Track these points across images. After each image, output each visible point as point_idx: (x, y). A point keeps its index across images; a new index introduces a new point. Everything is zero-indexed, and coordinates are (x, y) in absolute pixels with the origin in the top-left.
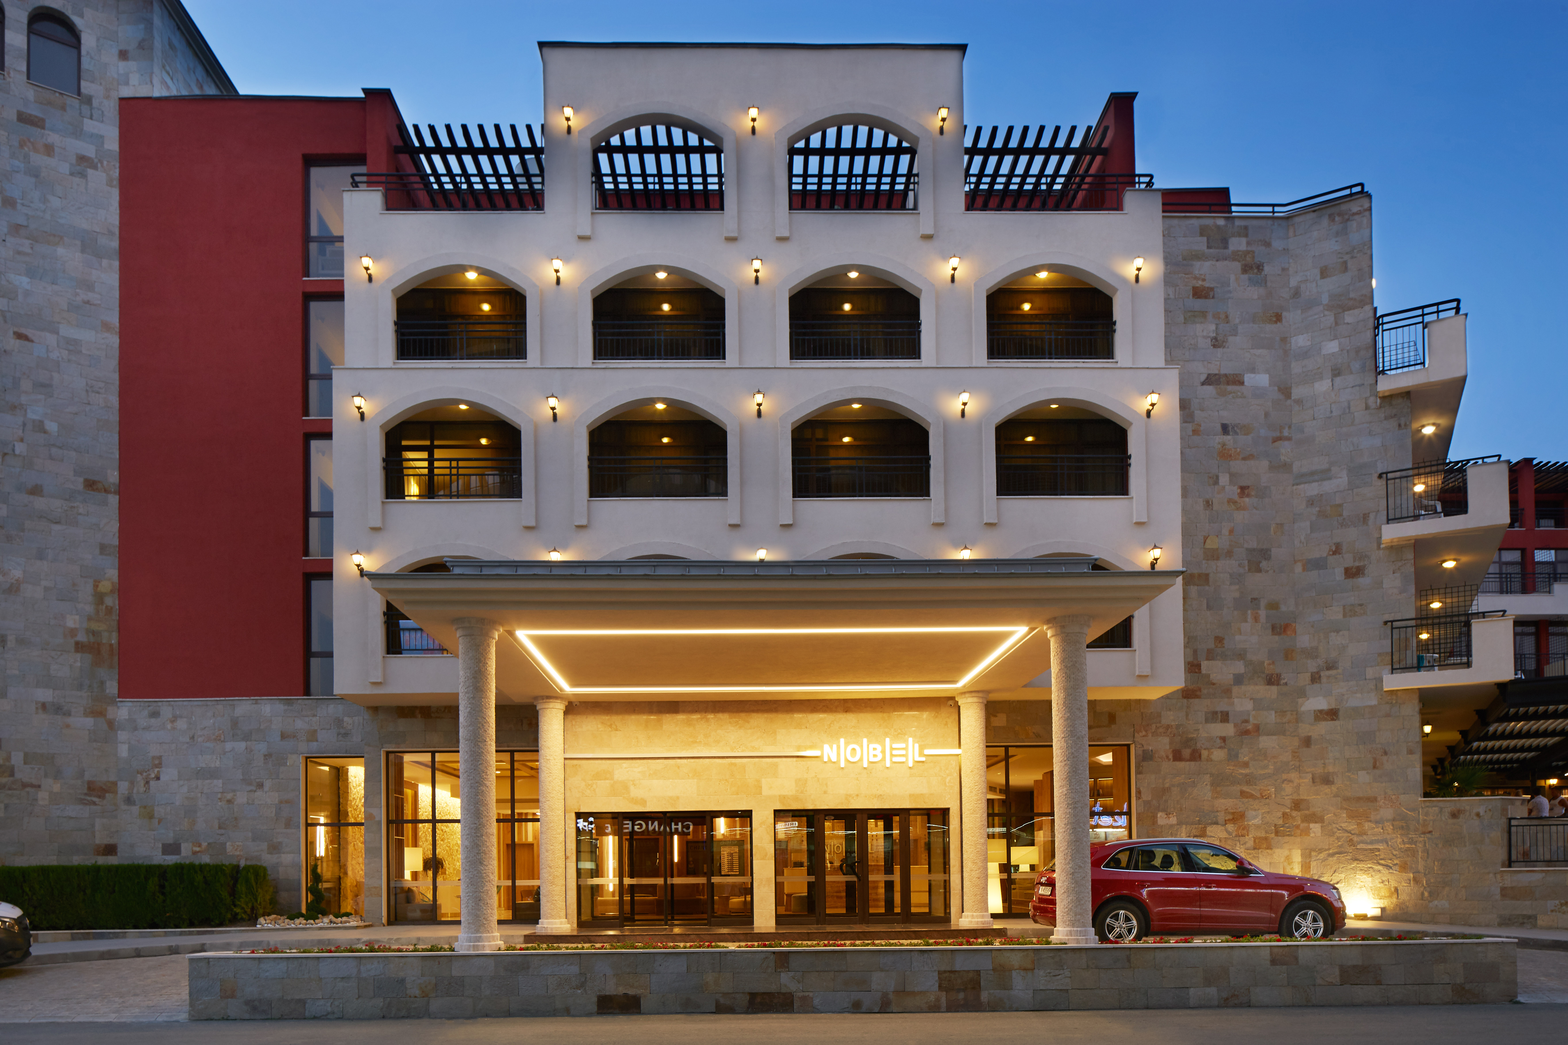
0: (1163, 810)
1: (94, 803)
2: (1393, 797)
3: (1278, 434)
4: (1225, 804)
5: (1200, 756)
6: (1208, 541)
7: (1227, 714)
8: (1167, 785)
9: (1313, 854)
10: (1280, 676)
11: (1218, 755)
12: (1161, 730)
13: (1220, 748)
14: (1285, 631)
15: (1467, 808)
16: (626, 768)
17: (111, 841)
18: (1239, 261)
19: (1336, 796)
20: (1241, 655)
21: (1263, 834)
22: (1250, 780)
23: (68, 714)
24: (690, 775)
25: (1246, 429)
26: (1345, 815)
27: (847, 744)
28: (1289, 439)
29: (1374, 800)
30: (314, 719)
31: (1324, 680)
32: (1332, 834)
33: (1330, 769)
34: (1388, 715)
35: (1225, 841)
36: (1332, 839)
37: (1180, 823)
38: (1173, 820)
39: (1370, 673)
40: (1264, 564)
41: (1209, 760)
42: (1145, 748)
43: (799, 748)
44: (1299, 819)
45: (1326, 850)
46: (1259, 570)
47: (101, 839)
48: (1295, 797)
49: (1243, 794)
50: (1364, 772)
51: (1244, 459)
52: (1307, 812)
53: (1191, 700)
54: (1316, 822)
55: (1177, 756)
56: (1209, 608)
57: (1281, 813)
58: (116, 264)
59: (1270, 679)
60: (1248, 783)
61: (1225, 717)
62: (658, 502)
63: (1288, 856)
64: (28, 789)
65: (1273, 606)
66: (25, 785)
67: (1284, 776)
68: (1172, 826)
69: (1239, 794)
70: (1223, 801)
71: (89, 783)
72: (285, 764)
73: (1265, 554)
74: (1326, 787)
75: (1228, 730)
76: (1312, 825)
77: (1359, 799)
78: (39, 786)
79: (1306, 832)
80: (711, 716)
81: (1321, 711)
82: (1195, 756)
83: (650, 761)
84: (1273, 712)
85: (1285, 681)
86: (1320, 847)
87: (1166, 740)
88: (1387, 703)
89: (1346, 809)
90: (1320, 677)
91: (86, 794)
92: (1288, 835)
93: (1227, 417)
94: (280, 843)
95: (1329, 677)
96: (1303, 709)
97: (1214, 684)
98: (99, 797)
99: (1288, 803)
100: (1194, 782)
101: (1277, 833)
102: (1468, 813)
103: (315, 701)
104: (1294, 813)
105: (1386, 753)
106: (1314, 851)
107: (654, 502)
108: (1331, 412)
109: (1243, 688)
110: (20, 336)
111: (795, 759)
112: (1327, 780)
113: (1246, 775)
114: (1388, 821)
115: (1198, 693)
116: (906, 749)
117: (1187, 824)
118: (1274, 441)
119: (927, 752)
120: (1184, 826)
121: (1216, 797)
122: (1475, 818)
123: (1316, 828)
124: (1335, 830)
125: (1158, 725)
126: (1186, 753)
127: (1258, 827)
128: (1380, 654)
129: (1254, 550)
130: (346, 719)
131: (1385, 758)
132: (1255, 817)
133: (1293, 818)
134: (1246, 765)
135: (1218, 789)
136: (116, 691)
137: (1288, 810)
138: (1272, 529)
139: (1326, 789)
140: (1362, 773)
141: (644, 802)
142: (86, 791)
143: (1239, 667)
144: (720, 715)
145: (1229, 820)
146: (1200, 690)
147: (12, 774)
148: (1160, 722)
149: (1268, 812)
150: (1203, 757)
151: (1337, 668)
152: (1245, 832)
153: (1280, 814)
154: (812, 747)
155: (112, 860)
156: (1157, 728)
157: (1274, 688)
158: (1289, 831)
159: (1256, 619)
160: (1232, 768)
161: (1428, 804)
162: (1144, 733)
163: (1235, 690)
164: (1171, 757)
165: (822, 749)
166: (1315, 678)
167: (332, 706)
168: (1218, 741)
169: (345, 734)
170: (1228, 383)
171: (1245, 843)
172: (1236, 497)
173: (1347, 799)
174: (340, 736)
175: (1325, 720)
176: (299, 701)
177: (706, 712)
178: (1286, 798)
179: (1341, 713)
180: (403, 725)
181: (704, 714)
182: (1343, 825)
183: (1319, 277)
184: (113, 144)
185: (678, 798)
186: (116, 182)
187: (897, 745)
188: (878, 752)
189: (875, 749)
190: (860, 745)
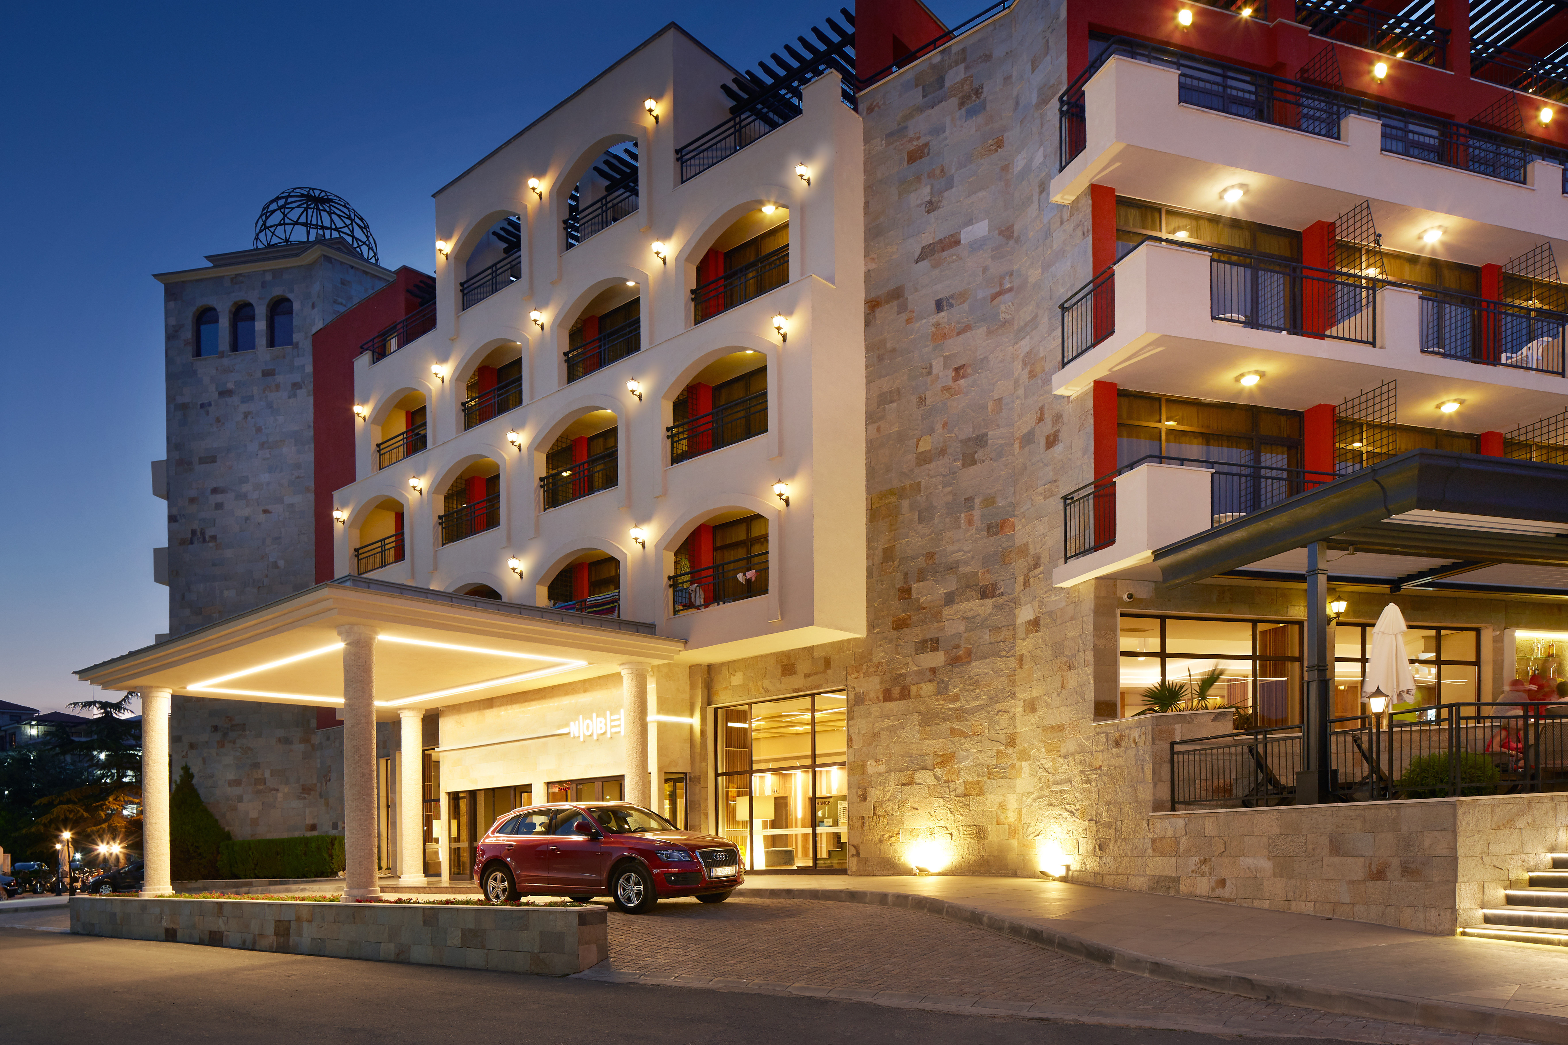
0: (873, 758)
1: (305, 798)
2: (1076, 723)
3: (998, 289)
4: (933, 745)
5: (909, 693)
6: (921, 443)
7: (937, 640)
8: (876, 730)
9: (1026, 798)
10: (996, 586)
11: (928, 688)
12: (872, 669)
13: (930, 681)
14: (1002, 529)
17: (315, 822)
18: (955, 96)
19: (1040, 726)
20: (952, 568)
21: (974, 778)
22: (961, 715)
23: (291, 743)
25: (962, 296)
26: (1044, 750)
27: (584, 720)
28: (1010, 290)
29: (1062, 728)
31: (1033, 581)
32: (1035, 773)
33: (1035, 693)
35: (934, 789)
36: (1035, 780)
37: (889, 771)
38: (882, 768)
40: (979, 455)
41: (919, 696)
42: (857, 690)
43: (555, 728)
44: (1014, 756)
45: (1032, 794)
46: (974, 462)
47: (309, 821)
48: (1011, 730)
49: (953, 732)
50: (1056, 694)
51: (959, 334)
52: (1019, 748)
53: (902, 631)
54: (1026, 760)
55: (887, 696)
56: (920, 520)
57: (995, 751)
58: (312, 446)
59: (984, 592)
60: (958, 718)
61: (934, 644)
62: (469, 540)
63: (1002, 803)
64: (273, 792)
65: (989, 501)
66: (271, 790)
67: (999, 706)
68: (881, 774)
69: (949, 732)
70: (932, 742)
71: (303, 785)
73: (980, 441)
74: (1033, 715)
75: (937, 659)
76: (1023, 764)
77: (1053, 728)
78: (278, 790)
79: (1019, 772)
81: (1030, 622)
82: (905, 694)
84: (988, 631)
85: (1002, 590)
86: (1029, 791)
87: (877, 679)
88: (1072, 602)
89: (1045, 742)
90: (1029, 579)
91: (301, 793)
92: (1002, 777)
93: (942, 290)
95: (1034, 578)
97: (924, 609)
98: (308, 794)
99: (1002, 737)
100: (902, 723)
101: (990, 775)
104: (1010, 750)
105: (1070, 668)
109: (955, 607)
110: (266, 511)
111: (557, 737)
112: (1033, 707)
113: (957, 709)
114: (1072, 754)
115: (909, 622)
116: (620, 719)
117: (896, 771)
118: (993, 299)
120: (893, 774)
121: (925, 739)
123: (1026, 766)
124: (1037, 768)
125: (869, 664)
126: (896, 691)
127: (969, 769)
129: (969, 440)
131: (1069, 674)
132: (967, 758)
133: (1008, 755)
134: (956, 698)
135: (927, 728)
136: (315, 725)
137: (1002, 747)
138: (989, 408)
139: (1033, 718)
140: (1054, 696)
142: (301, 791)
143: (952, 584)
145: (937, 764)
146: (910, 617)
147: (265, 784)
148: (871, 660)
149: (981, 751)
150: (912, 694)
151: (1040, 566)
152: (955, 776)
153: (993, 753)
154: (563, 726)
155: (315, 833)
156: (869, 667)
157: (989, 602)
158: (1003, 773)
159: (970, 523)
160: (941, 703)
161: (1098, 730)
162: (856, 675)
163: (946, 611)
164: (881, 698)
166: (1026, 581)
168: (928, 673)
170: (943, 250)
171: (955, 790)
172: (950, 383)
173: (1045, 729)
175: (1032, 632)
178: (1000, 733)
179: (1041, 622)
182: (1042, 762)
184: (309, 369)
186: (311, 393)
187: (613, 717)
188: (603, 725)
189: (601, 722)
190: (592, 721)
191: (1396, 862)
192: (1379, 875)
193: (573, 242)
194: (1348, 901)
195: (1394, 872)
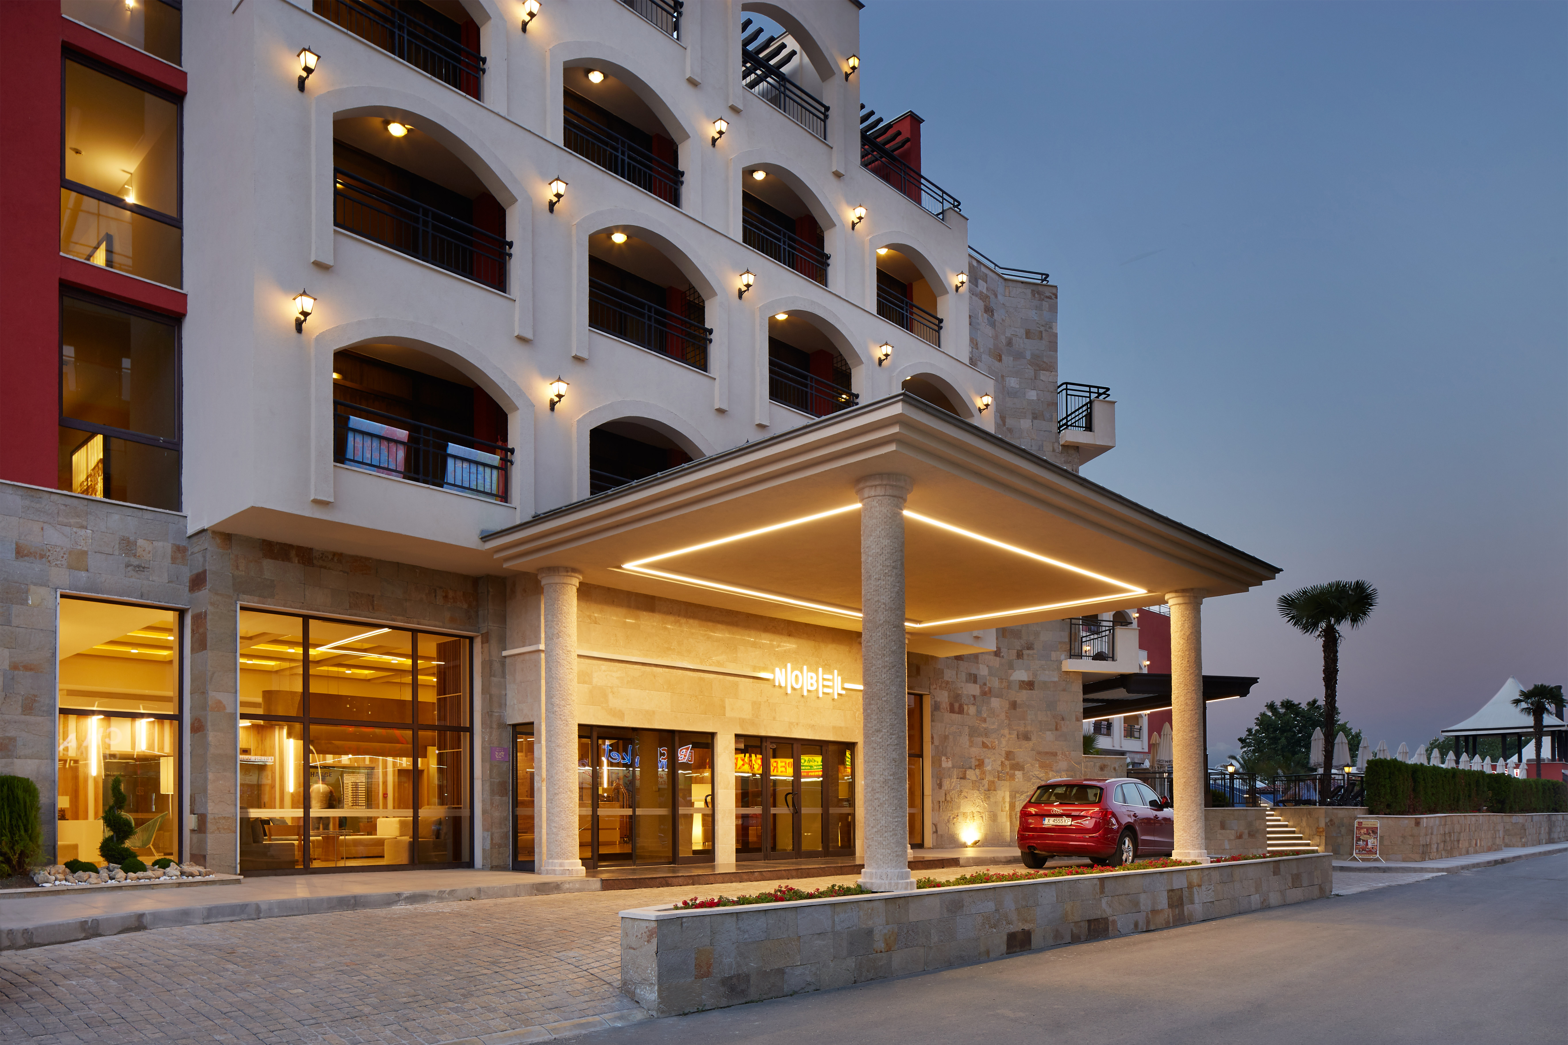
0: (945, 755)
2: (1067, 753)
4: (975, 752)
5: (963, 710)
7: (976, 676)
8: (946, 734)
9: (1018, 795)
10: (1001, 650)
11: (972, 710)
12: (944, 685)
13: (973, 704)
15: (1109, 763)
16: (604, 671)
19: (1032, 750)
21: (992, 779)
22: (986, 733)
24: (665, 687)
26: (1037, 765)
27: (793, 670)
29: (1055, 754)
30: (82, 532)
31: (1025, 657)
32: (1029, 780)
33: (1029, 728)
34: (1064, 690)
35: (975, 784)
36: (1029, 784)
37: (953, 767)
38: (950, 764)
39: (1054, 655)
41: (967, 714)
42: (936, 699)
43: (755, 668)
44: (1009, 767)
45: (1025, 793)
48: (1008, 749)
49: (983, 744)
50: (1050, 732)
52: (1013, 761)
53: (959, 662)
54: (1019, 770)
55: (952, 709)
57: (1000, 761)
59: (996, 652)
60: (986, 735)
61: (975, 679)
62: (653, 357)
63: (1003, 797)
67: (1001, 732)
68: (949, 768)
70: (974, 750)
72: (24, 602)
74: (1026, 742)
75: (977, 690)
76: (1017, 772)
77: (1047, 753)
79: (1012, 777)
80: (683, 620)
81: (1023, 682)
82: (961, 710)
83: (628, 665)
84: (997, 679)
85: (1003, 654)
86: (1021, 790)
87: (948, 694)
88: (1064, 681)
89: (1038, 760)
90: (1023, 654)
92: (1004, 780)
94: (13, 739)
95: (1028, 655)
96: (1012, 678)
99: (1004, 754)
100: (960, 732)
102: (1109, 768)
103: (86, 502)
104: (1007, 763)
105: (1063, 719)
106: (1018, 793)
107: (649, 356)
108: (1032, 446)
111: (751, 680)
112: (1026, 737)
113: (985, 729)
114: (1063, 771)
116: (833, 680)
117: (956, 767)
119: (847, 686)
120: (955, 769)
121: (971, 746)
122: (1113, 771)
123: (1019, 774)
124: (1031, 777)
126: (956, 706)
127: (990, 772)
128: (1060, 643)
130: (140, 542)
131: (1062, 722)
132: (989, 764)
133: (1006, 766)
134: (985, 720)
135: (972, 739)
137: (1004, 760)
139: (1025, 743)
140: (1048, 733)
141: (621, 714)
144: (691, 621)
145: (977, 766)
148: (943, 678)
149: (995, 760)
150: (965, 711)
151: (1033, 649)
152: (984, 776)
153: (1000, 763)
154: (765, 669)
156: (942, 682)
157: (998, 659)
158: (1005, 777)
160: (978, 722)
161: (1087, 759)
162: (935, 686)
164: (949, 708)
165: (773, 672)
166: (1020, 655)
167: (116, 517)
168: (972, 698)
169: (139, 566)
171: (984, 786)
173: (1039, 753)
174: (129, 568)
175: (1026, 689)
176: (53, 497)
177: (679, 616)
178: (1003, 750)
179: (1036, 685)
180: (270, 568)
181: (678, 618)
182: (1036, 773)
183: (1024, 336)
185: (654, 712)
187: (826, 676)
188: (814, 681)
189: (812, 678)
190: (802, 672)
191: (1246, 831)
192: (1240, 837)
193: (748, 80)
194: (1228, 848)
195: (1246, 836)
